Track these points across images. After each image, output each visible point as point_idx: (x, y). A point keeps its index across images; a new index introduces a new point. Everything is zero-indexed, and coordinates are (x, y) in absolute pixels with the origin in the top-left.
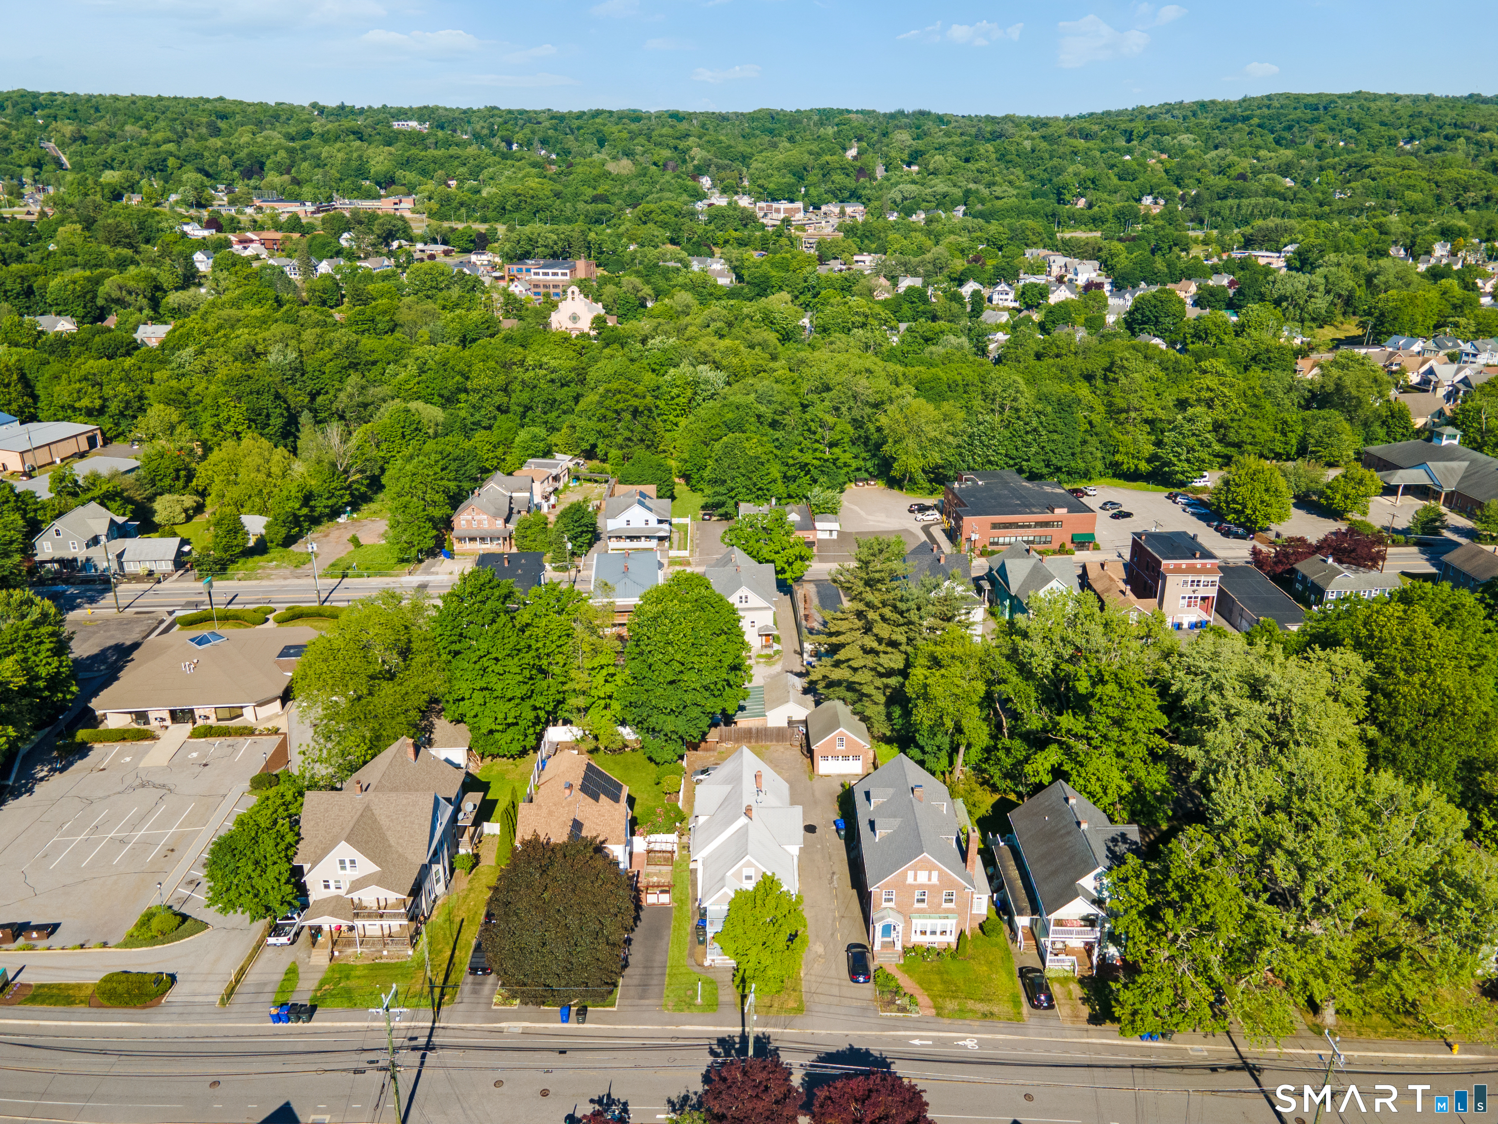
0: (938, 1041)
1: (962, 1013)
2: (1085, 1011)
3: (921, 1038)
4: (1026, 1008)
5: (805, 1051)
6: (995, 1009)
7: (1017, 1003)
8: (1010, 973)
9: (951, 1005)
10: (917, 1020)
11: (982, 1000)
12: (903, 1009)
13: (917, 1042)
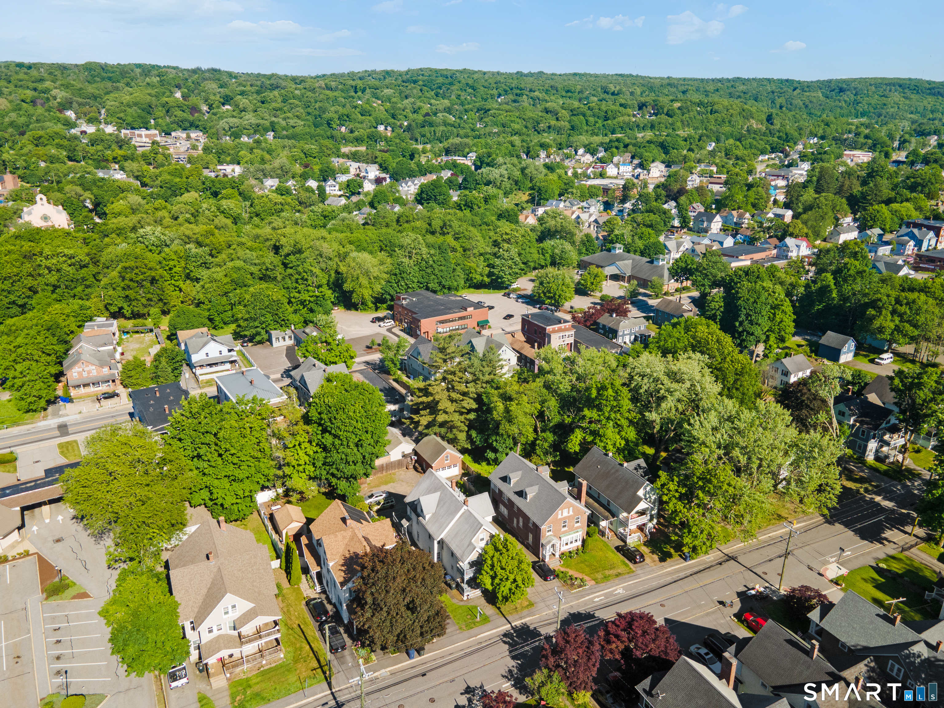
0: (606, 596)
1: (606, 578)
2: (656, 557)
3: (598, 597)
4: (631, 565)
5: (550, 624)
6: (619, 571)
7: (627, 565)
8: (613, 552)
9: (599, 576)
10: (590, 589)
11: (611, 569)
12: (580, 586)
13: (597, 599)
